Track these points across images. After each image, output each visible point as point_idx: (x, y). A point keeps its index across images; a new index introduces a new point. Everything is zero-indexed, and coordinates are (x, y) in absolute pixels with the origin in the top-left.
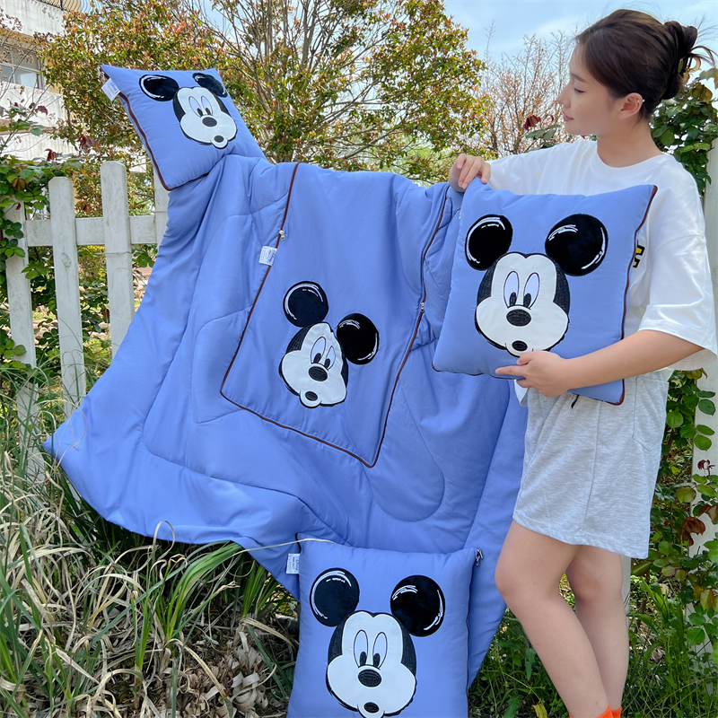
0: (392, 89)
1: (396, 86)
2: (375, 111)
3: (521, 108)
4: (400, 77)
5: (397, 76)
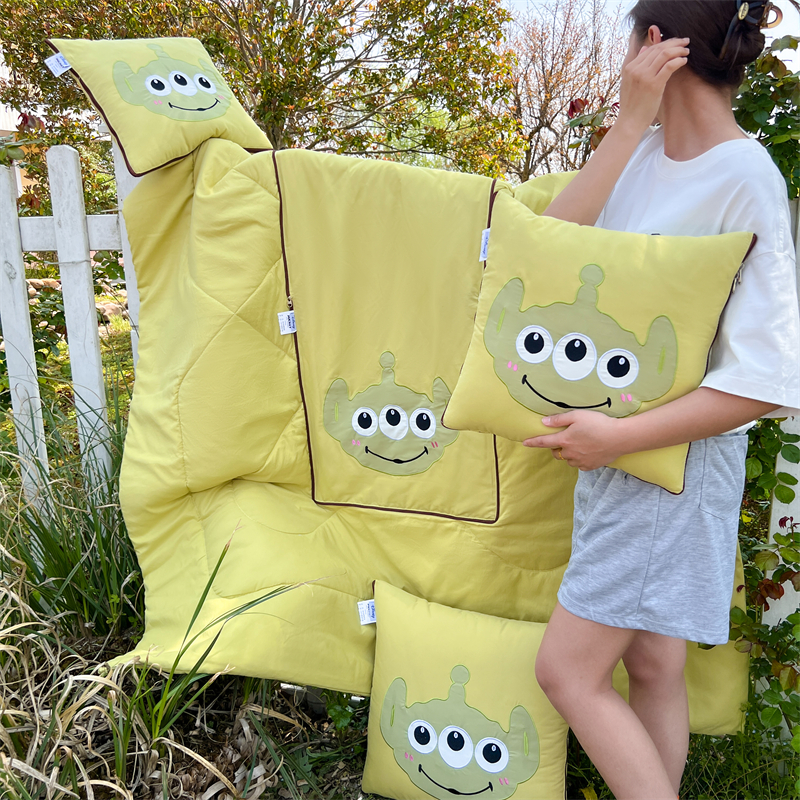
0: (401, 44)
1: (405, 40)
2: (380, 70)
3: (548, 67)
4: (411, 28)
5: (407, 28)
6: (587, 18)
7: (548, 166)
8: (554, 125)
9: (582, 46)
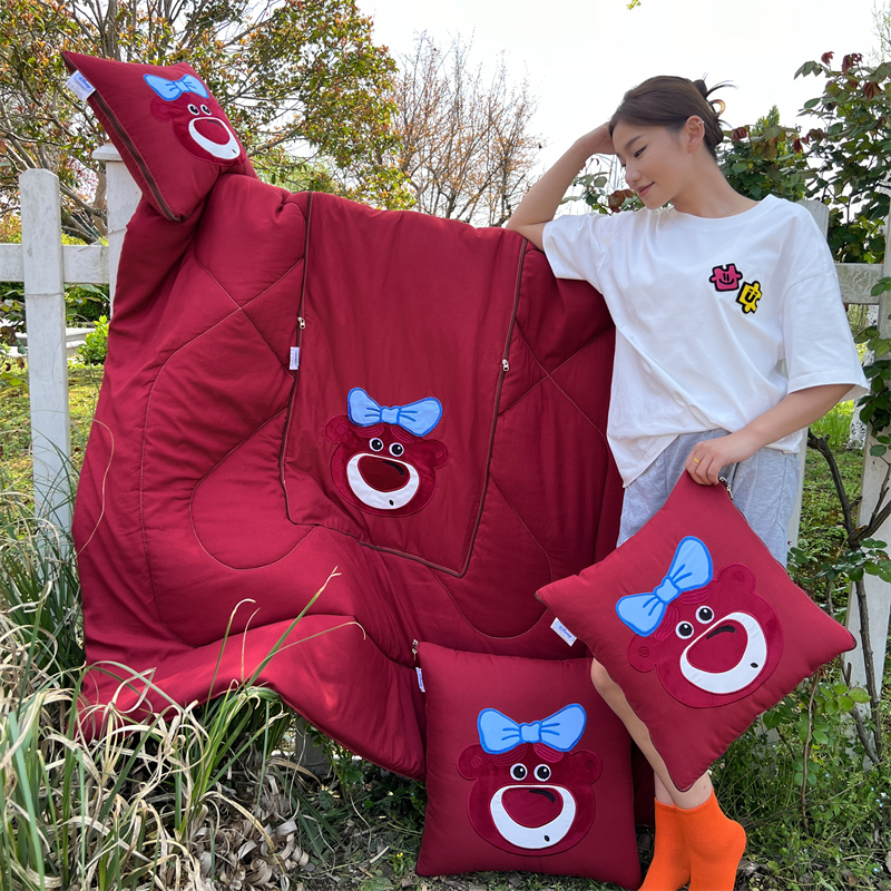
0: (271, 82)
1: (276, 77)
2: (249, 107)
5: (281, 66)
6: (449, 72)
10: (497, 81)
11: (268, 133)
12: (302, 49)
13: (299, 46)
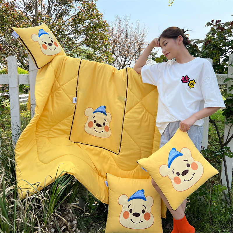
0: (77, 30)
1: (78, 29)
2: (72, 37)
4: (80, 27)
5: (79, 26)
6: (124, 26)
7: (114, 65)
8: (115, 54)
9: (123, 33)
10: (137, 28)
11: (77, 43)
12: (85, 22)
13: (84, 21)
